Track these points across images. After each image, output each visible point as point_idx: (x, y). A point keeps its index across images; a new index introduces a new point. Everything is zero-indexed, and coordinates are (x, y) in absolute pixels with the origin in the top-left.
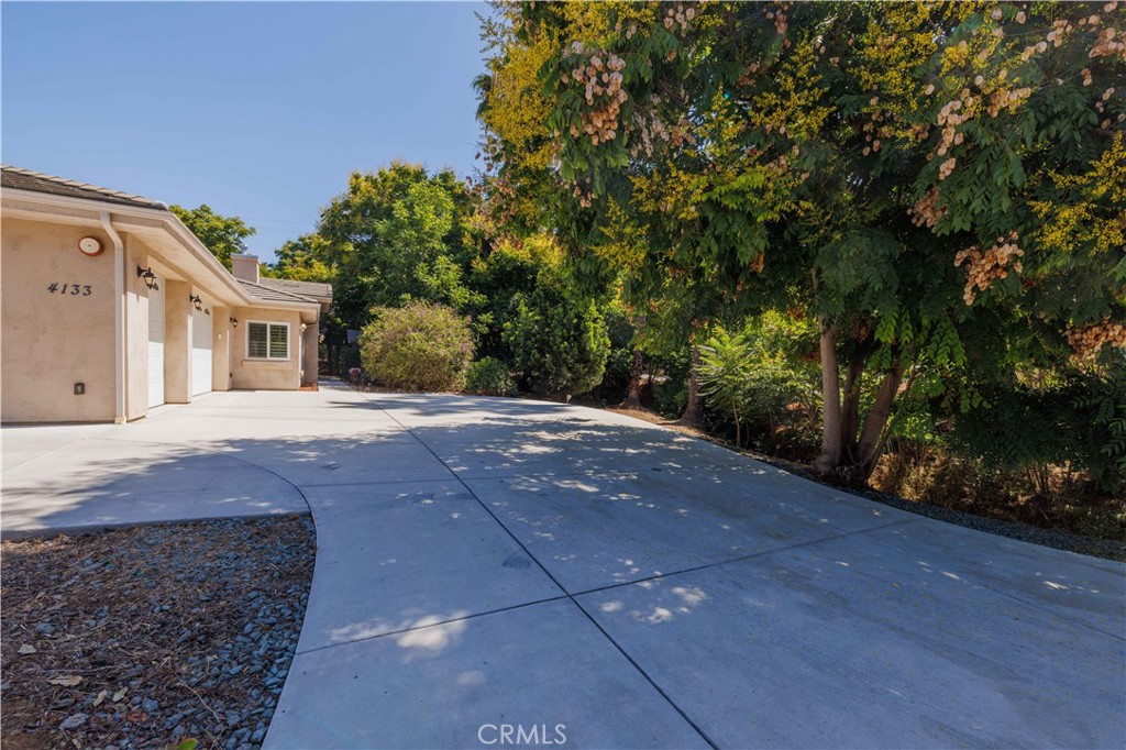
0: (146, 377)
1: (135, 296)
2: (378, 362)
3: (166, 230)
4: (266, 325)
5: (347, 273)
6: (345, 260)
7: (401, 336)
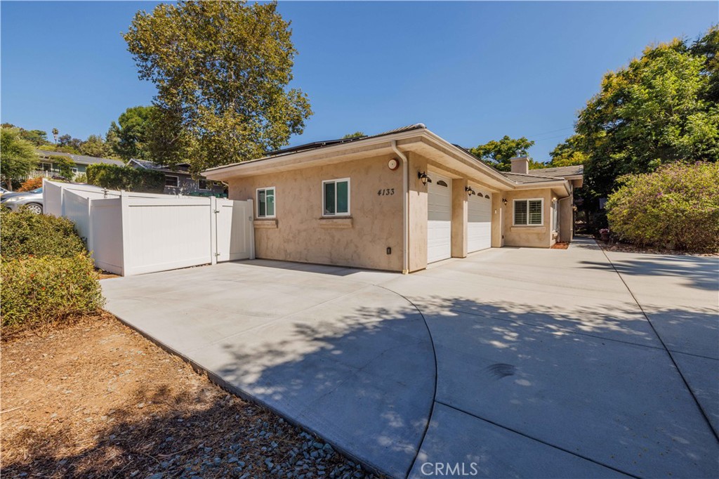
0: (426, 243)
1: (416, 192)
2: (625, 224)
3: (425, 142)
4: (526, 202)
5: (600, 154)
6: (598, 144)
7: (652, 198)
